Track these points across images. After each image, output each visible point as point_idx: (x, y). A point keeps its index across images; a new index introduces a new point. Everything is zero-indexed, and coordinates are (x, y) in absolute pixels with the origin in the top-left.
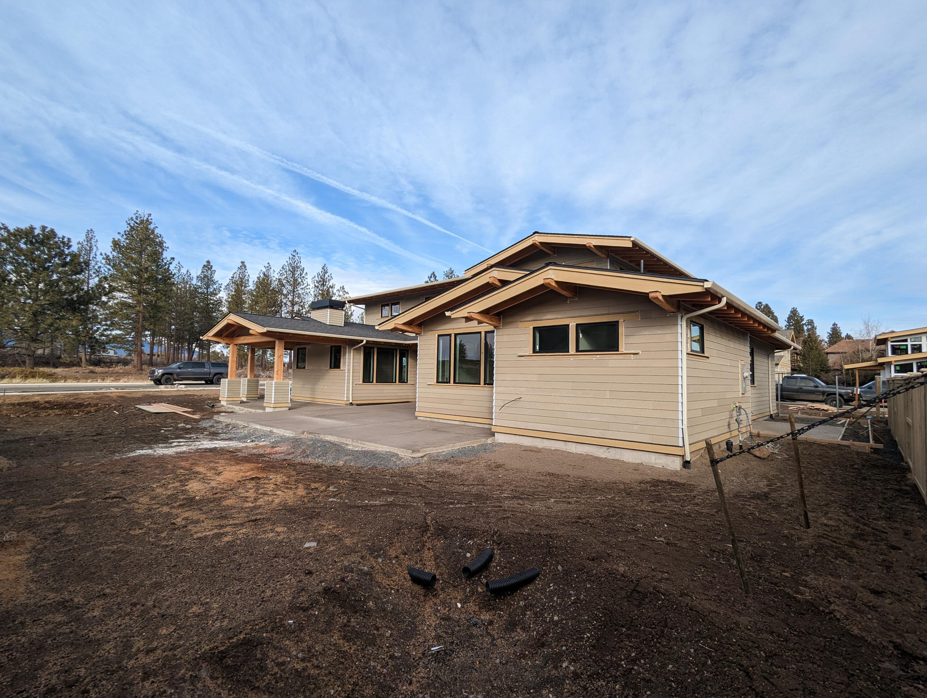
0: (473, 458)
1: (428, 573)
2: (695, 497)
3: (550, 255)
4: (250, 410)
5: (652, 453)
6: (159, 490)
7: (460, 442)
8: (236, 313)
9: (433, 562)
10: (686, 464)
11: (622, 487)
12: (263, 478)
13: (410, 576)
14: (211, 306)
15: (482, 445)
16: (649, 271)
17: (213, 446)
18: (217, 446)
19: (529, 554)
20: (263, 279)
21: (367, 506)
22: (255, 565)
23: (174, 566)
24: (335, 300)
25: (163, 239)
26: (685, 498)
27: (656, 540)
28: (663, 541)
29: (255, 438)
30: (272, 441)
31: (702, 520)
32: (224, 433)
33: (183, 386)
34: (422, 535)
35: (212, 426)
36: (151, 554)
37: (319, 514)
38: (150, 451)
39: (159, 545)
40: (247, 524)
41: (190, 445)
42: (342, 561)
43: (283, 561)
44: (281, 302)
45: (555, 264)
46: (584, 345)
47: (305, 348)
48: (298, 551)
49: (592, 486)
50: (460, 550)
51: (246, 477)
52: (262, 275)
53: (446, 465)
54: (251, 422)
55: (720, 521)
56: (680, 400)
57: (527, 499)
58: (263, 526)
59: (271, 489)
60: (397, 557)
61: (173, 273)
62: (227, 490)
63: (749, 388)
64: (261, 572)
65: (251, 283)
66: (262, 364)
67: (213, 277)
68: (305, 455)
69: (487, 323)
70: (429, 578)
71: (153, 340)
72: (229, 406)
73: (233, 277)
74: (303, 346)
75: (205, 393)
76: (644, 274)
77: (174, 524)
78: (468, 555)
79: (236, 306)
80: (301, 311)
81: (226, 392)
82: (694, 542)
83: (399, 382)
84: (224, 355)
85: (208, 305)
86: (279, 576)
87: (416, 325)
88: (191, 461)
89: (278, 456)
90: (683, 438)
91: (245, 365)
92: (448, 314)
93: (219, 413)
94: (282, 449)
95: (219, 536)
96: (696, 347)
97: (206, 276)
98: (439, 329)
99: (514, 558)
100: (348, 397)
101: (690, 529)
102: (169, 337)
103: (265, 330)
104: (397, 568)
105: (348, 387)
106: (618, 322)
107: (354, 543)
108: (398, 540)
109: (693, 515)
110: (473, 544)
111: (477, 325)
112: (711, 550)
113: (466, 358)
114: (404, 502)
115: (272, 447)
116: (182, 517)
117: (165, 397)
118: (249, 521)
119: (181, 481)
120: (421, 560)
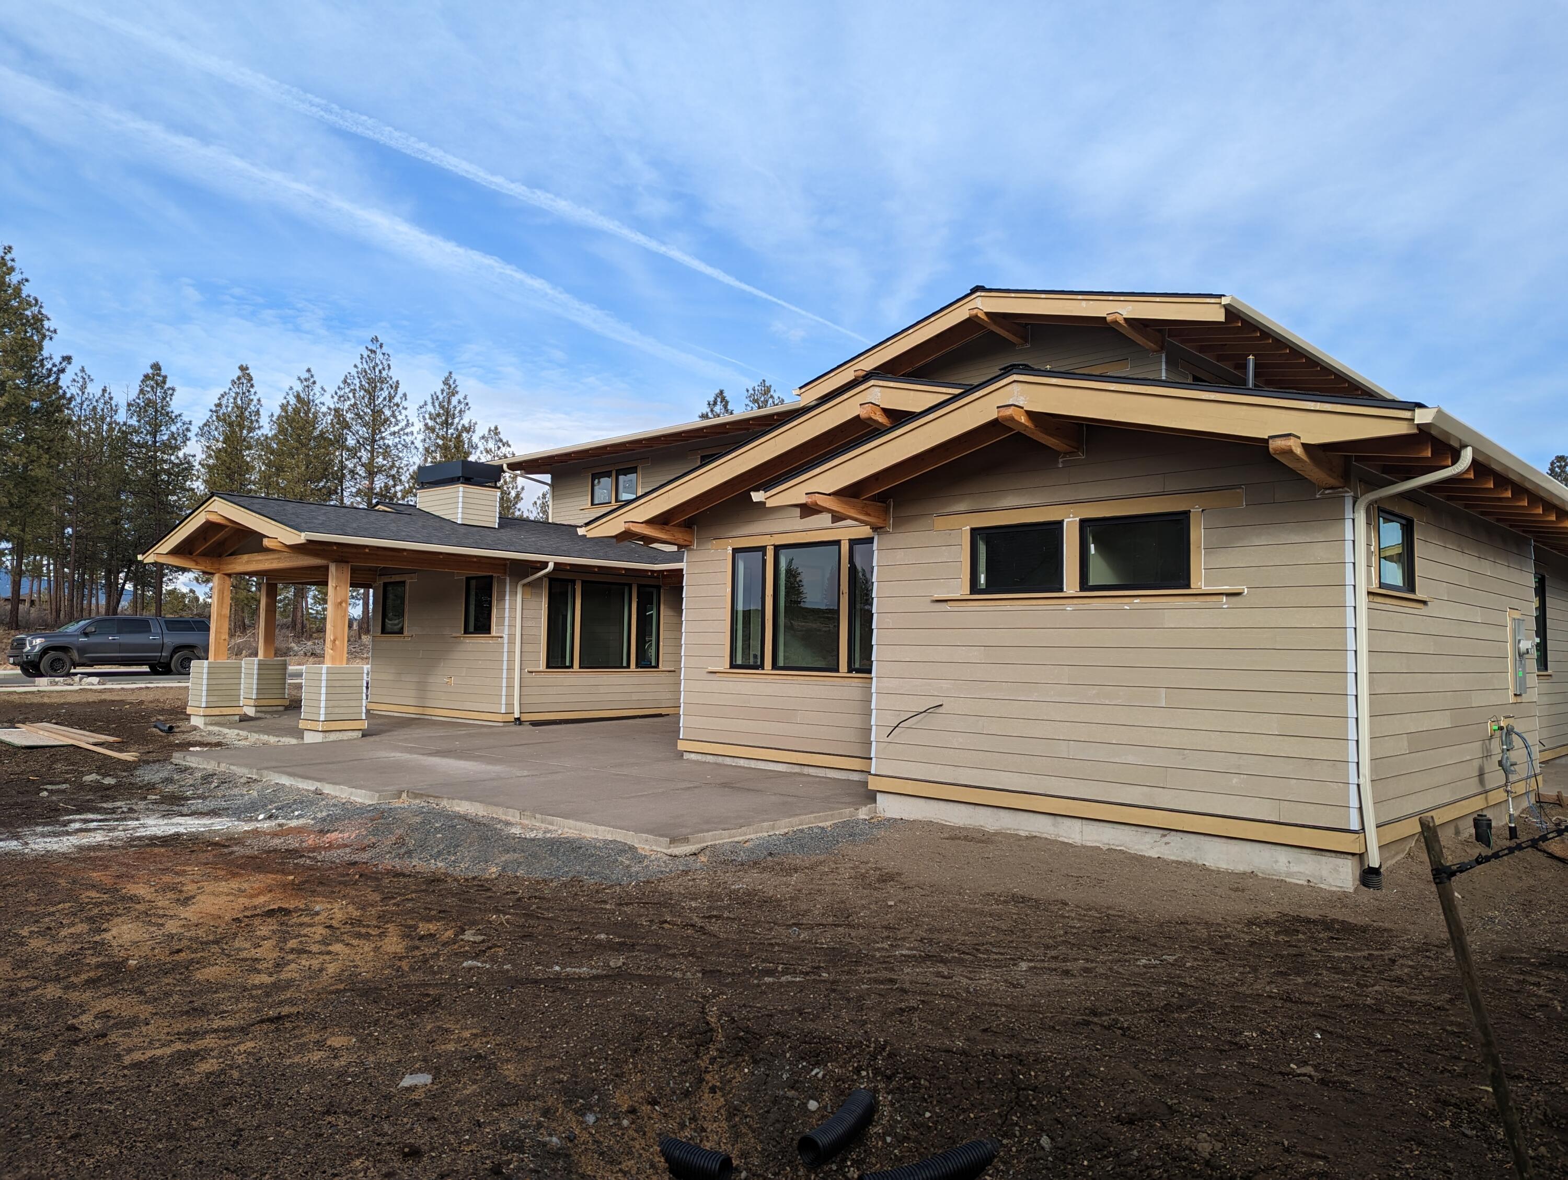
0: (822, 858)
1: (713, 1153)
2: (1393, 961)
3: (1014, 345)
4: (265, 738)
5: (1279, 848)
6: (36, 943)
7: (790, 816)
8: (231, 496)
9: (724, 1124)
10: (1369, 876)
11: (1203, 933)
12: (297, 909)
13: (666, 1161)
14: (165, 477)
15: (845, 824)
16: (1269, 383)
17: (172, 830)
18: (182, 830)
19: (966, 1104)
20: (296, 411)
21: (557, 978)
22: (278, 1134)
23: (74, 1137)
24: (476, 463)
25: (43, 311)
26: (1368, 964)
27: (1292, 1073)
28: (1310, 1076)
29: (278, 809)
30: (319, 815)
31: (1414, 1022)
32: (199, 798)
33: (95, 680)
34: (697, 1054)
35: (169, 780)
36: (17, 1106)
37: (437, 1000)
38: (13, 845)
39: (36, 1084)
40: (257, 1027)
41: (114, 829)
42: (495, 1122)
43: (346, 1123)
44: (343, 467)
45: (1028, 369)
46: (1100, 572)
47: (404, 582)
48: (385, 1097)
49: (1124, 930)
50: (791, 1093)
51: (255, 907)
52: (293, 401)
53: (755, 874)
54: (267, 768)
55: (1459, 1025)
56: (1352, 713)
57: (960, 962)
58: (297, 1032)
59: (318, 937)
60: (632, 1111)
61: (68, 395)
62: (207, 943)
63: (1533, 680)
64: (293, 1151)
65: (264, 421)
66: (294, 622)
67: (168, 405)
68: (403, 851)
69: (856, 520)
70: (716, 1166)
71: (20, 563)
72: (211, 728)
73: (219, 405)
74: (397, 578)
75: (151, 696)
76: (1258, 390)
77: (73, 1028)
78: (813, 1105)
79: (228, 476)
80: (393, 490)
81: (204, 693)
82: (1394, 1079)
83: (637, 666)
84: (197, 599)
85: (156, 475)
86: (338, 1162)
87: (679, 525)
88: (115, 869)
89: (334, 853)
90: (1361, 808)
91: (253, 626)
92: (757, 496)
93: (185, 746)
94: (346, 835)
95: (186, 1059)
96: (1394, 574)
97: (149, 403)
98: (734, 534)
99: (928, 1115)
100: (510, 704)
101: (1381, 1044)
102: (60, 557)
103: (301, 538)
104: (633, 1139)
105: (510, 679)
106: (1187, 514)
107: (525, 1076)
108: (635, 1066)
109: (1388, 1009)
110: (824, 1076)
111: (830, 524)
112: (1437, 1101)
113: (802, 605)
114: (650, 969)
115: (321, 831)
116: (95, 1011)
117: (51, 705)
118: (262, 1021)
119: (91, 920)
120: (693, 1119)
